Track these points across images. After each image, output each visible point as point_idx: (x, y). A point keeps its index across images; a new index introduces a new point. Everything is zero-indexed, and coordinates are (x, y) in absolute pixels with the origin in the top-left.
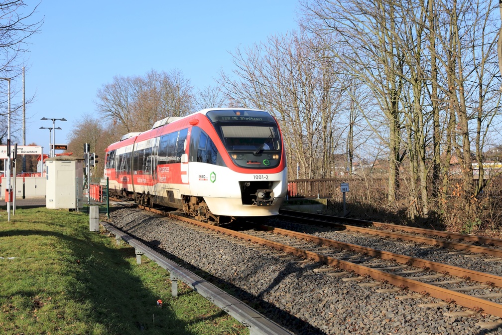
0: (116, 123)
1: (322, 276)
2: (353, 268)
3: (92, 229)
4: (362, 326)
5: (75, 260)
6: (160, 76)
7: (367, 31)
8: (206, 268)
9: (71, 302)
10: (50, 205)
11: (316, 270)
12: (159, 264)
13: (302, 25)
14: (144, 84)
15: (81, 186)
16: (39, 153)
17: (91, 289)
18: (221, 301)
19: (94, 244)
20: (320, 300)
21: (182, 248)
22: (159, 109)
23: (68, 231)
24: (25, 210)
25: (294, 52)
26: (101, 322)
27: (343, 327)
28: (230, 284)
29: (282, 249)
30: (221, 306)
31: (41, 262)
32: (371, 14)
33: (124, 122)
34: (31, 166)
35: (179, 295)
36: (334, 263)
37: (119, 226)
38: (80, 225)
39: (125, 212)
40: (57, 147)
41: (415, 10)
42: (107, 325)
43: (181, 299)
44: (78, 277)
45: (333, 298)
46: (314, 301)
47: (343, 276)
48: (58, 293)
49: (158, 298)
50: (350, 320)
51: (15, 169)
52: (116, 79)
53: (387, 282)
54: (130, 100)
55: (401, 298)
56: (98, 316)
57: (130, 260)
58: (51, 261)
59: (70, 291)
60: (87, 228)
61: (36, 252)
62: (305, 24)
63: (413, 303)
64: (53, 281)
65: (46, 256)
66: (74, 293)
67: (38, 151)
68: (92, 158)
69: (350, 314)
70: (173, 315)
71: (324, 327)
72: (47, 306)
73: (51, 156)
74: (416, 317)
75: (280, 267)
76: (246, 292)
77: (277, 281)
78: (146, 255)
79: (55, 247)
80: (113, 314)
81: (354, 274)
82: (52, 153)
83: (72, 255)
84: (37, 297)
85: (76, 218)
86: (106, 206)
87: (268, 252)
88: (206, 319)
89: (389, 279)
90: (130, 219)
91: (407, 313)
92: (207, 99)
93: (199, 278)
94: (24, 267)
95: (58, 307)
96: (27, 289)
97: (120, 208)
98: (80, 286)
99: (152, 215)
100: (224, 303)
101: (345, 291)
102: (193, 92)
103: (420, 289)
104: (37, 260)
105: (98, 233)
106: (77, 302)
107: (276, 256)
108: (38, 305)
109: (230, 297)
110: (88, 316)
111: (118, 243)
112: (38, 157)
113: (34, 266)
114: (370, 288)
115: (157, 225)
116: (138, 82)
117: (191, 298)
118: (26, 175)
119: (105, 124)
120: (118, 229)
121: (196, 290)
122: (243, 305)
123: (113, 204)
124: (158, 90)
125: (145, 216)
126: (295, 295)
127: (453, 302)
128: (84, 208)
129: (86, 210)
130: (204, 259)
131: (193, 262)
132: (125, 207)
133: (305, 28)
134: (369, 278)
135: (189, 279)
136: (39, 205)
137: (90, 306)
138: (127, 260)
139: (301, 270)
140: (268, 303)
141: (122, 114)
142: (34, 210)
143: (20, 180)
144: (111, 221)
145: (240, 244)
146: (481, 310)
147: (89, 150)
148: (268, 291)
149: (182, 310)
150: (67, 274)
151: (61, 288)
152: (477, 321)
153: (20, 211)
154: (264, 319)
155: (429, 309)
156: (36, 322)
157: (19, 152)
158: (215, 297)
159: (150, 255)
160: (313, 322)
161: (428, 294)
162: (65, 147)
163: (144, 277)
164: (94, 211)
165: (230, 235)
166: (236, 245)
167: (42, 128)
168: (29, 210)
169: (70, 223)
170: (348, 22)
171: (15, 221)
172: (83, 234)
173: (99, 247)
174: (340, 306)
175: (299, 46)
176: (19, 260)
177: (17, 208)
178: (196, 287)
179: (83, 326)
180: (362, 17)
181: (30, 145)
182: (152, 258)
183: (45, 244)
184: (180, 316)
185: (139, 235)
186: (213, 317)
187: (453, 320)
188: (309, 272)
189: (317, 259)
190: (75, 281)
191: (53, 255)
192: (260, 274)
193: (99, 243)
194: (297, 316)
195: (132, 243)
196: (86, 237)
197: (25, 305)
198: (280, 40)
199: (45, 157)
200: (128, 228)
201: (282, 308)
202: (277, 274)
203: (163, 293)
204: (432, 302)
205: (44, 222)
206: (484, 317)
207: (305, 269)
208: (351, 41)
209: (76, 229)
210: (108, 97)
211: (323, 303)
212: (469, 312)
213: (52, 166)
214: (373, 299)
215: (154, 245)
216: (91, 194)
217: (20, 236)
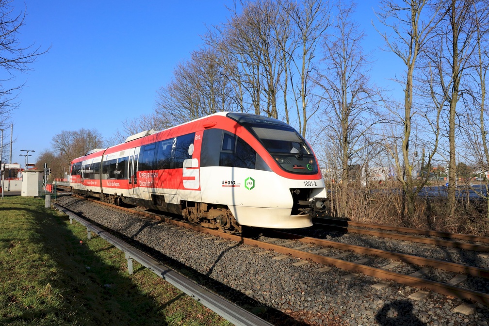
0: (62, 153)
1: (162, 227)
2: (176, 223)
3: (46, 206)
4: (179, 249)
5: (36, 223)
6: (86, 131)
7: (186, 116)
8: (106, 225)
9: (32, 244)
10: (23, 195)
11: (159, 225)
12: (82, 224)
13: (156, 111)
14: (78, 135)
15: (41, 185)
16: (18, 168)
17: (43, 237)
18: (112, 241)
19: (47, 214)
20: (160, 238)
21: (94, 215)
22: (85, 147)
23: (33, 208)
24: (9, 197)
25: (153, 123)
26: (47, 253)
27: (170, 250)
28: (118, 232)
29: (143, 215)
30: (112, 243)
31: (16, 224)
32: (188, 109)
33: (66, 153)
34: (14, 174)
35: (91, 238)
36: (168, 221)
37: (61, 205)
38: (40, 204)
39: (65, 198)
40: (29, 165)
41: (207, 108)
42: (51, 255)
43: (93, 240)
44: (37, 231)
45: (166, 237)
46: (158, 239)
47: (172, 227)
48: (24, 239)
49: (81, 240)
50: (173, 247)
51: (3, 176)
52: (63, 132)
53: (191, 229)
54: (70, 142)
55: (197, 236)
56: (46, 250)
57: (66, 222)
58: (22, 223)
59: (31, 238)
60: (44, 206)
61: (14, 219)
62: (158, 111)
63: (202, 237)
64: (22, 234)
65: (19, 221)
66: (34, 239)
67: (18, 167)
68: (48, 171)
69: (174, 244)
70: (88, 248)
71: (162, 250)
72: (17, 246)
73: (26, 169)
74: (203, 244)
75: (142, 224)
76: (125, 236)
77: (140, 230)
78: (75, 219)
79: (24, 216)
80: (55, 249)
81: (176, 226)
82: (26, 168)
83: (34, 220)
84: (12, 242)
85: (38, 201)
86: (55, 195)
87: (137, 216)
88: (105, 249)
89: (192, 227)
90: (67, 201)
91: (199, 242)
92: (110, 143)
93: (101, 230)
94: (6, 227)
95: (24, 247)
96: (7, 238)
97: (63, 196)
98: (38, 235)
99: (79, 199)
100: (113, 241)
101: (172, 234)
102: (103, 140)
103: (205, 231)
104: (14, 223)
105: (49, 208)
106: (35, 244)
107: (141, 218)
108: (12, 246)
109: (117, 239)
110: (41, 251)
111: (60, 213)
112: (18, 170)
113: (12, 226)
114: (183, 232)
115: (82, 204)
116: (75, 134)
117: (97, 239)
118: (10, 179)
119: (57, 154)
120: (61, 206)
121: (100, 236)
122: (123, 242)
123: (59, 194)
124: (85, 138)
125: (76, 200)
126: (149, 236)
127: (219, 236)
128: (43, 196)
129: (44, 197)
130: (105, 221)
131: (99, 222)
132: (65, 195)
133: (158, 113)
134: (184, 227)
135: (96, 231)
136: (18, 194)
137: (42, 245)
138: (65, 222)
139: (152, 224)
140: (136, 241)
141: (66, 149)
142: (14, 197)
143: (6, 182)
144: (57, 202)
145: (123, 213)
146: (230, 239)
147: (46, 167)
148: (136, 235)
149: (92, 246)
150: (30, 230)
151: (26, 237)
152: (228, 244)
153: (6, 197)
154: (134, 248)
155: (208, 240)
156: (10, 255)
157: (7, 167)
158: (109, 239)
159: (77, 219)
160: (157, 249)
161: (209, 233)
162: (34, 165)
163: (73, 230)
164: (48, 197)
165: (118, 209)
166: (121, 214)
167: (21, 155)
168: (11, 197)
169: (34, 204)
170: (178, 111)
171: (3, 203)
172: (41, 209)
173: (50, 215)
174: (169, 241)
175: (155, 120)
176: (3, 223)
177: (4, 196)
178: (100, 234)
179: (37, 256)
180: (184, 110)
181: (14, 164)
182: (78, 221)
183: (19, 215)
184: (92, 249)
185: (72, 209)
186: (108, 249)
187: (218, 244)
188: (156, 225)
189: (160, 219)
190: (35, 233)
191: (23, 220)
192: (132, 227)
193: (50, 213)
194: (150, 246)
195: (68, 213)
196: (43, 211)
197: (5, 247)
198: (146, 117)
199: (22, 170)
200: (66, 206)
201: (142, 243)
202: (141, 226)
203: (83, 238)
204: (210, 236)
205: (19, 204)
206: (231, 242)
207: (154, 224)
208: (179, 120)
209: (38, 207)
210: (58, 141)
211: (162, 239)
212: (225, 240)
213: (25, 175)
214: (184, 237)
215: (80, 214)
216: (47, 189)
217: (5, 211)
